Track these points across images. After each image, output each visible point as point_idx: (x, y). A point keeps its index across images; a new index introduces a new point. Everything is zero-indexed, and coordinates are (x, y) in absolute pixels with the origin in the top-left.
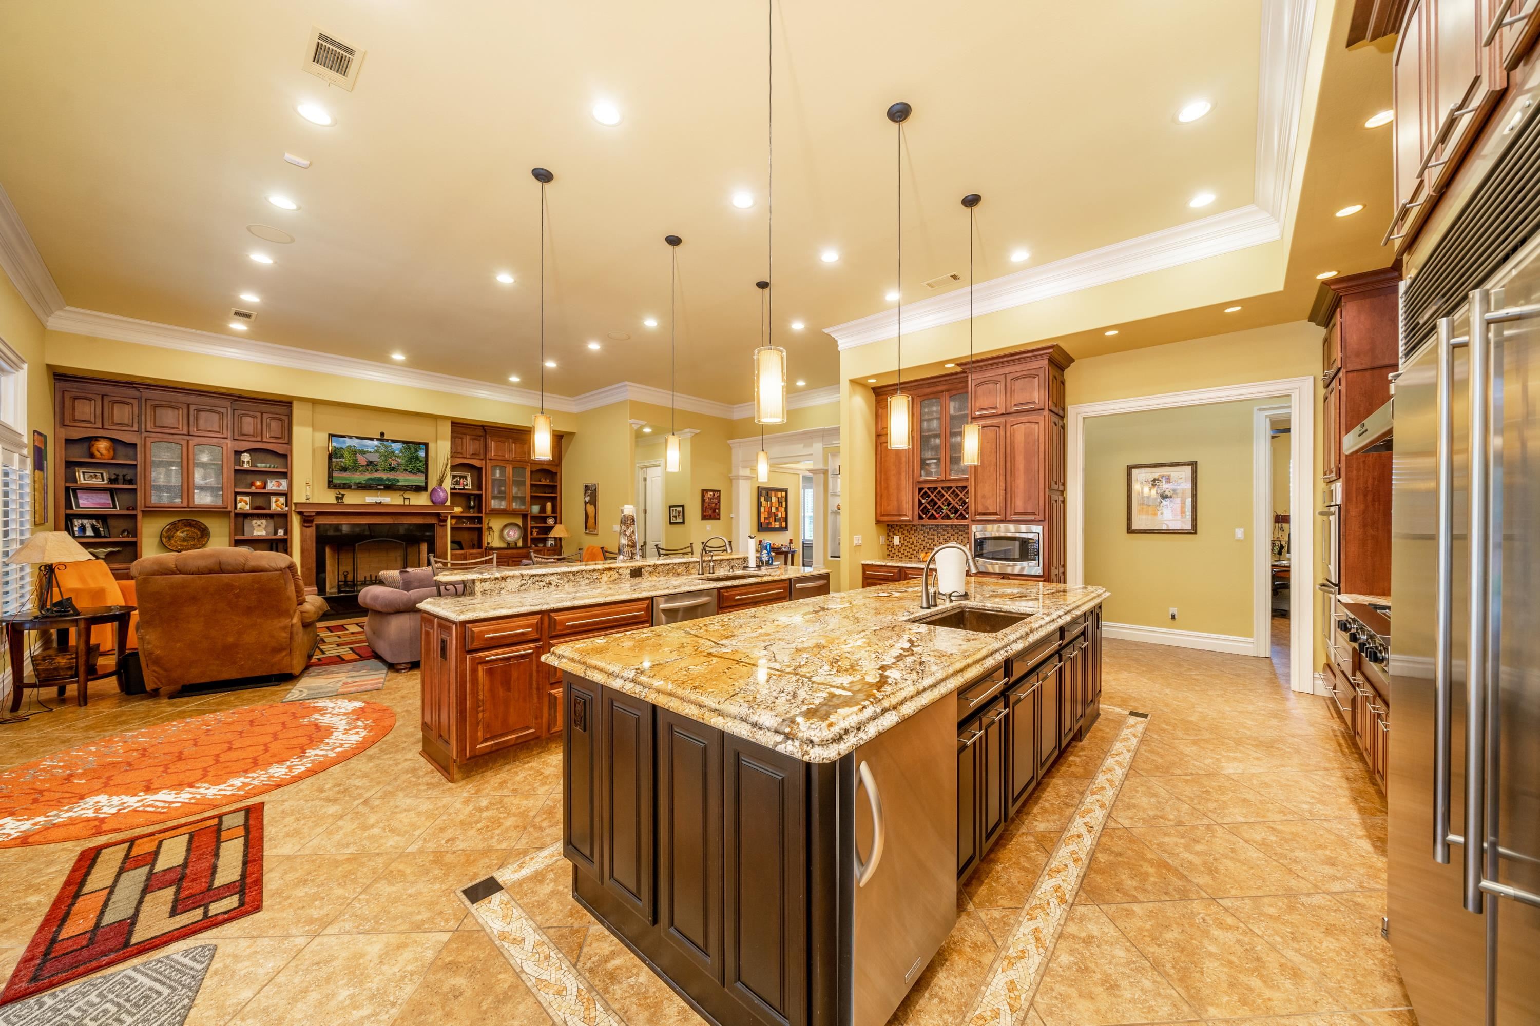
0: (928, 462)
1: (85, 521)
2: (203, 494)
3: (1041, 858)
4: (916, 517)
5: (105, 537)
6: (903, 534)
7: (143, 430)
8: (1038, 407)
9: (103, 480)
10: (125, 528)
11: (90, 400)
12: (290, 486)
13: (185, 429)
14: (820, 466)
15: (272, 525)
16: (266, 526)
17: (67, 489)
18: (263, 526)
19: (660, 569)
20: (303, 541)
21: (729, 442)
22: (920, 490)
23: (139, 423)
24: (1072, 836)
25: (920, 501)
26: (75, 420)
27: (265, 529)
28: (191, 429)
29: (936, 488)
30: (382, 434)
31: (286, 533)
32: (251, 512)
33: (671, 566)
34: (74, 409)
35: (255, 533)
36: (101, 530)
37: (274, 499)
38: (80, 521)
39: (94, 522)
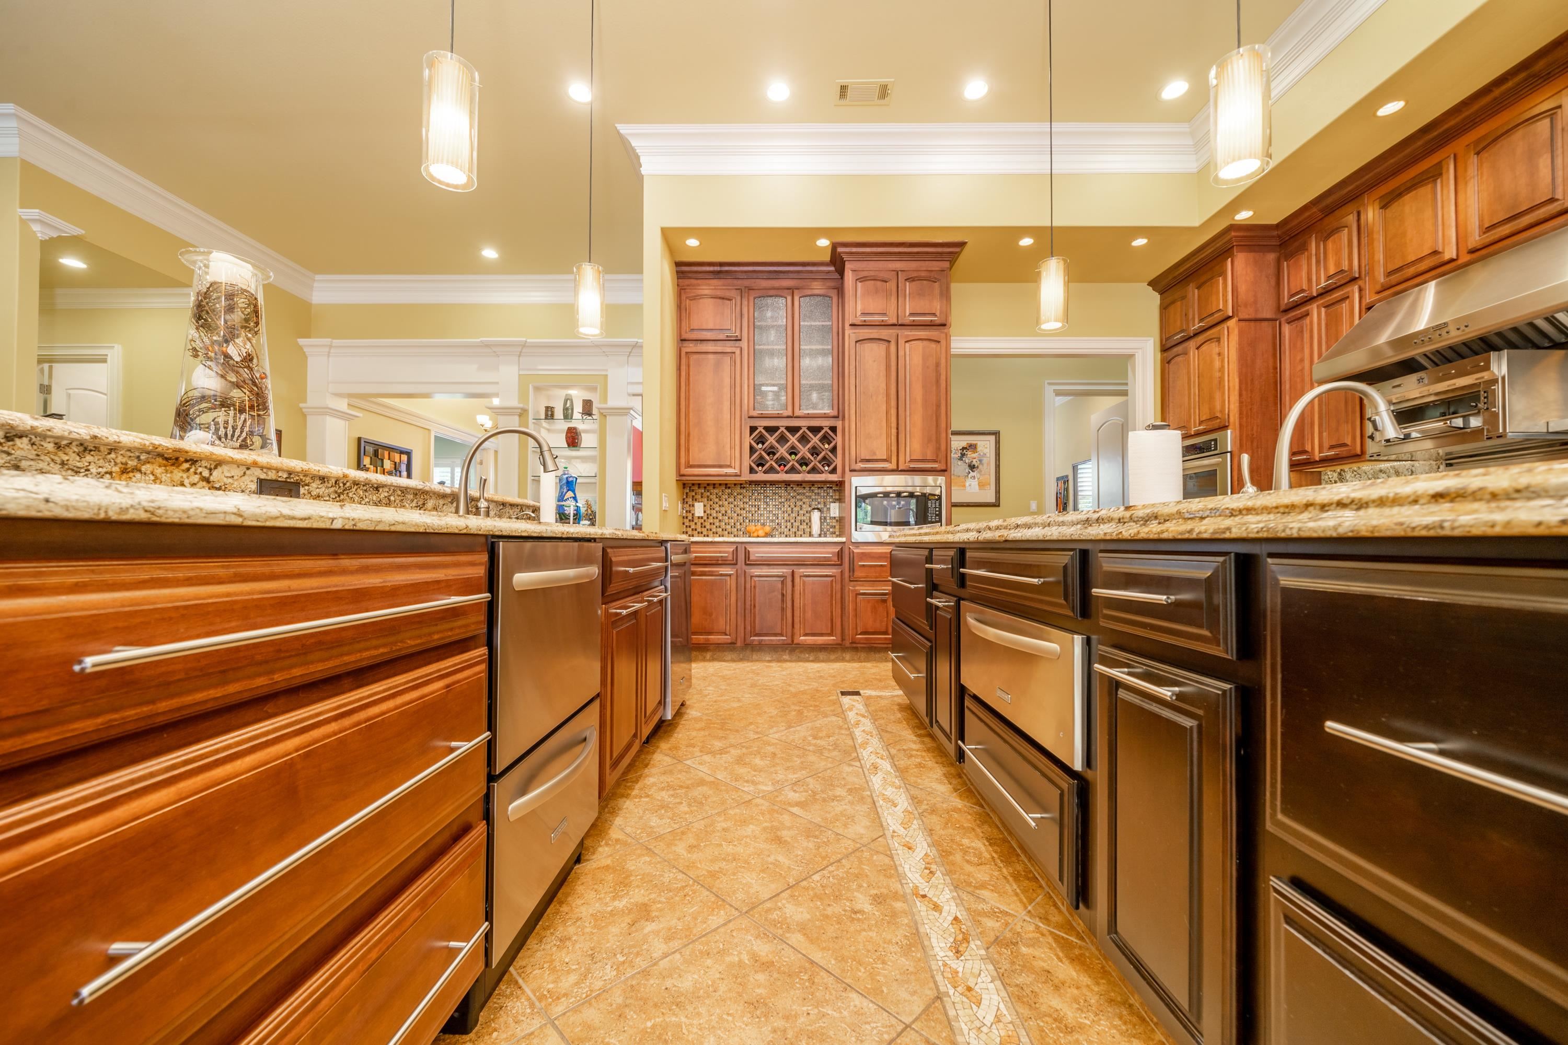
0: (764, 388)
4: (746, 469)
6: (709, 499)
8: (938, 322)
14: (514, 402)
21: (302, 341)
22: (753, 429)
25: (751, 448)
29: (775, 429)
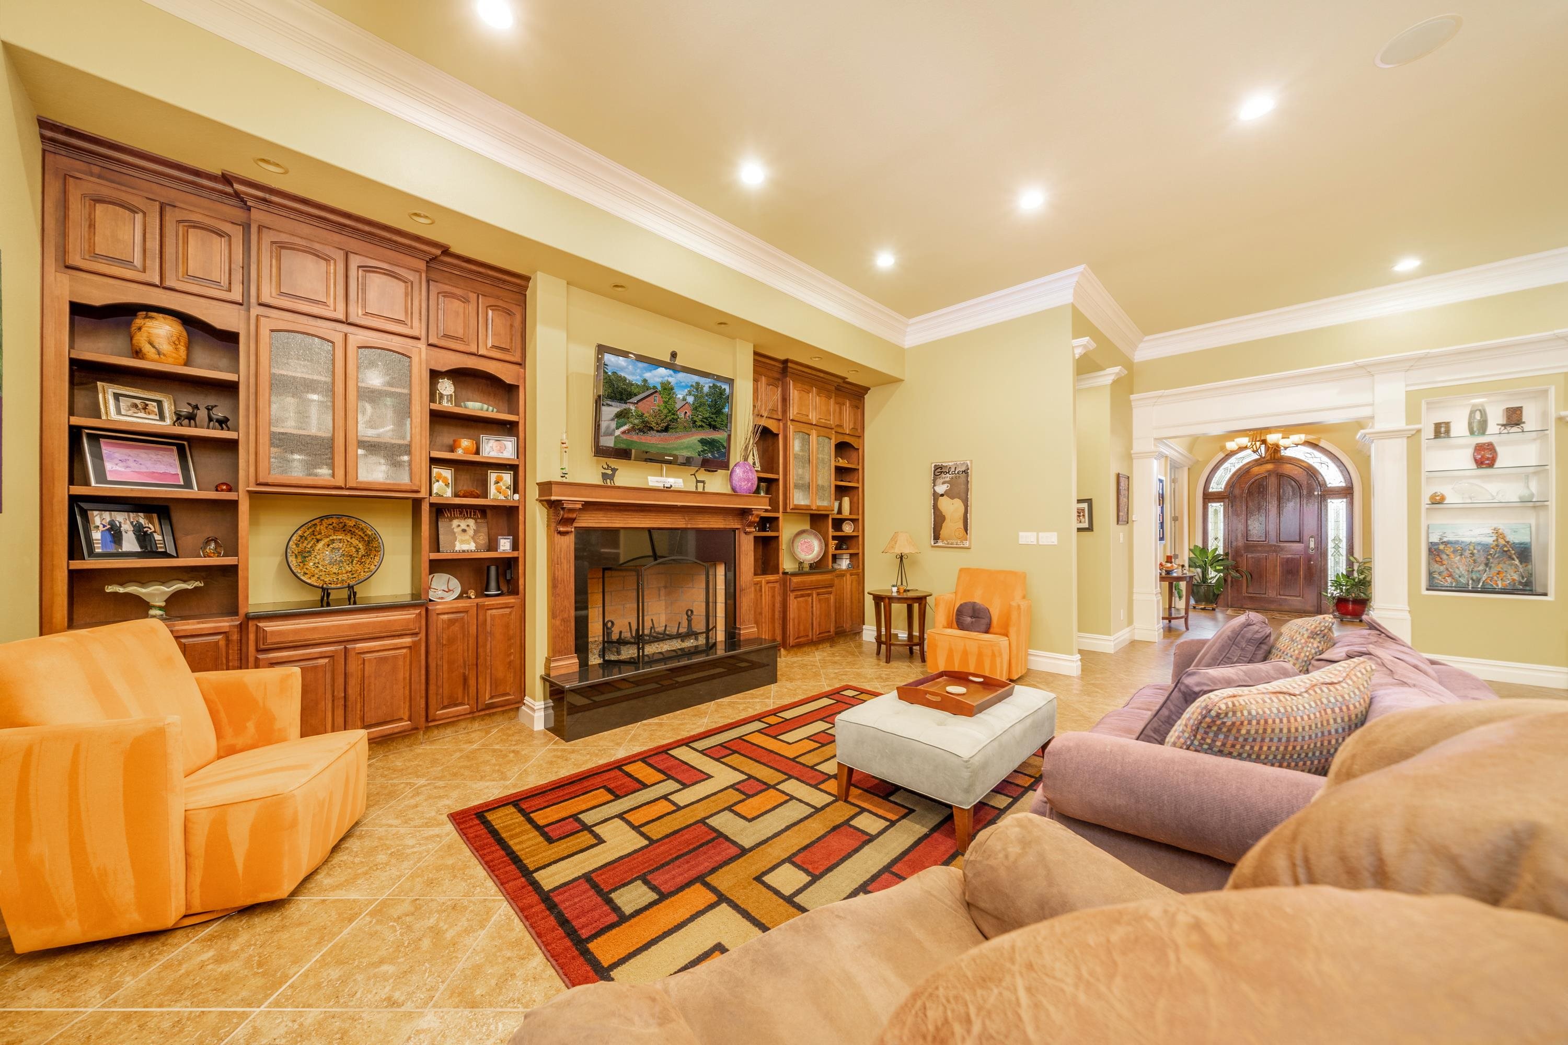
2: (373, 459)
5: (165, 555)
7: (253, 300)
9: (162, 418)
10: (211, 534)
11: (133, 210)
12: (521, 450)
13: (341, 306)
15: (485, 530)
16: (476, 532)
17: (75, 433)
18: (471, 532)
20: (553, 563)
21: (1132, 397)
23: (246, 282)
26: (96, 256)
27: (473, 538)
28: (352, 309)
30: (674, 355)
31: (515, 547)
32: (458, 501)
34: (92, 226)
35: (459, 547)
36: (158, 537)
37: (493, 476)
38: (107, 516)
39: (142, 519)
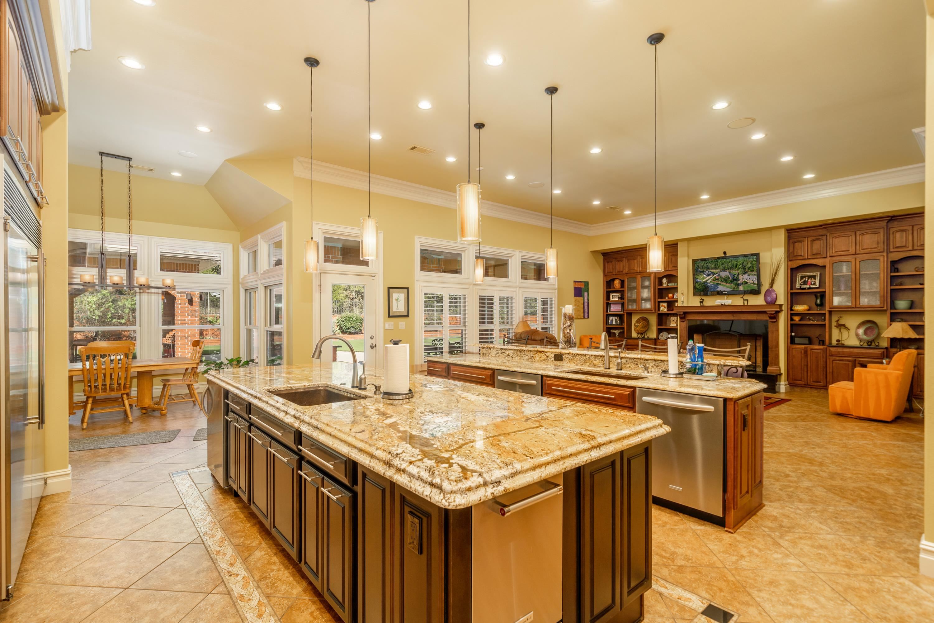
1: (614, 318)
3: (236, 541)
17: (607, 304)
18: (675, 321)
19: (578, 357)
20: (680, 330)
24: (235, 562)
30: (725, 253)
32: (668, 312)
33: (587, 357)
35: (671, 325)
36: (619, 321)
39: (616, 318)
